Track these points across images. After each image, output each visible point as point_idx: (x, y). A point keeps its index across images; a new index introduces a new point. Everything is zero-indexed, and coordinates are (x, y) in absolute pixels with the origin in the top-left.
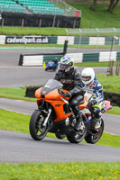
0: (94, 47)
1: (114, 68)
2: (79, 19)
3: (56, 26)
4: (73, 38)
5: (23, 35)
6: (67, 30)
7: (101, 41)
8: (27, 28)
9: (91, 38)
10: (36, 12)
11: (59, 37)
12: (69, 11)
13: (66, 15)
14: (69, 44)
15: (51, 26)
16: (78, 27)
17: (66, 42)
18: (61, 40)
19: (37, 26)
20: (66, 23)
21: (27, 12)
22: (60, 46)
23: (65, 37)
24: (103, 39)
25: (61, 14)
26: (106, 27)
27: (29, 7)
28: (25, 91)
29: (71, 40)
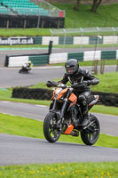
0: (78, 47)
1: (99, 67)
2: (63, 19)
3: (40, 27)
4: (57, 38)
5: (8, 36)
6: (51, 31)
7: (86, 40)
8: (12, 29)
9: (75, 38)
10: (20, 14)
11: (44, 38)
12: (53, 12)
13: (50, 15)
14: (53, 44)
15: (36, 27)
16: (62, 27)
17: (51, 42)
18: (46, 41)
19: (22, 27)
20: (50, 23)
21: (12, 14)
22: (45, 46)
23: (50, 37)
24: (87, 38)
25: (45, 15)
26: (89, 26)
27: (14, 9)
28: (11, 92)
29: (56, 41)
